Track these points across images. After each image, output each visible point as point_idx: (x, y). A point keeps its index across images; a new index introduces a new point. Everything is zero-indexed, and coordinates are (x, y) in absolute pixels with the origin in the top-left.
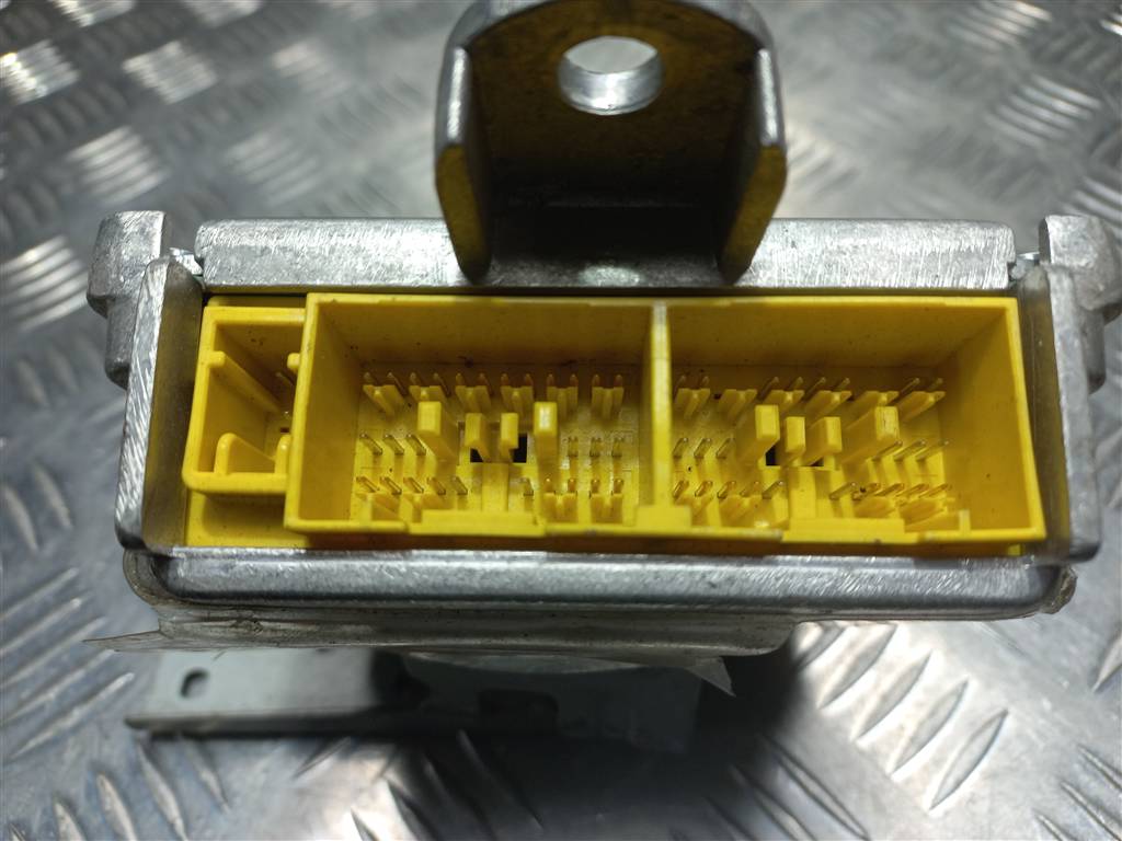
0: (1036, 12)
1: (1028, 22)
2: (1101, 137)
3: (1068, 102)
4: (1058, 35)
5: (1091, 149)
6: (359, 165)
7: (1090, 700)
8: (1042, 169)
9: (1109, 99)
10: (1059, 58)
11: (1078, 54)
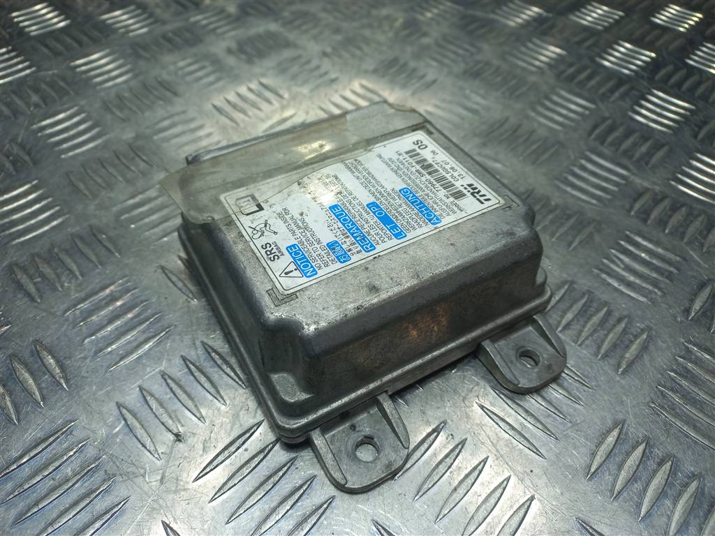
0: (558, 50)
1: (553, 56)
2: (595, 127)
3: (577, 104)
4: (571, 65)
5: (590, 134)
6: (129, 135)
7: (585, 486)
8: (561, 145)
9: (600, 105)
10: (571, 78)
11: (583, 76)
